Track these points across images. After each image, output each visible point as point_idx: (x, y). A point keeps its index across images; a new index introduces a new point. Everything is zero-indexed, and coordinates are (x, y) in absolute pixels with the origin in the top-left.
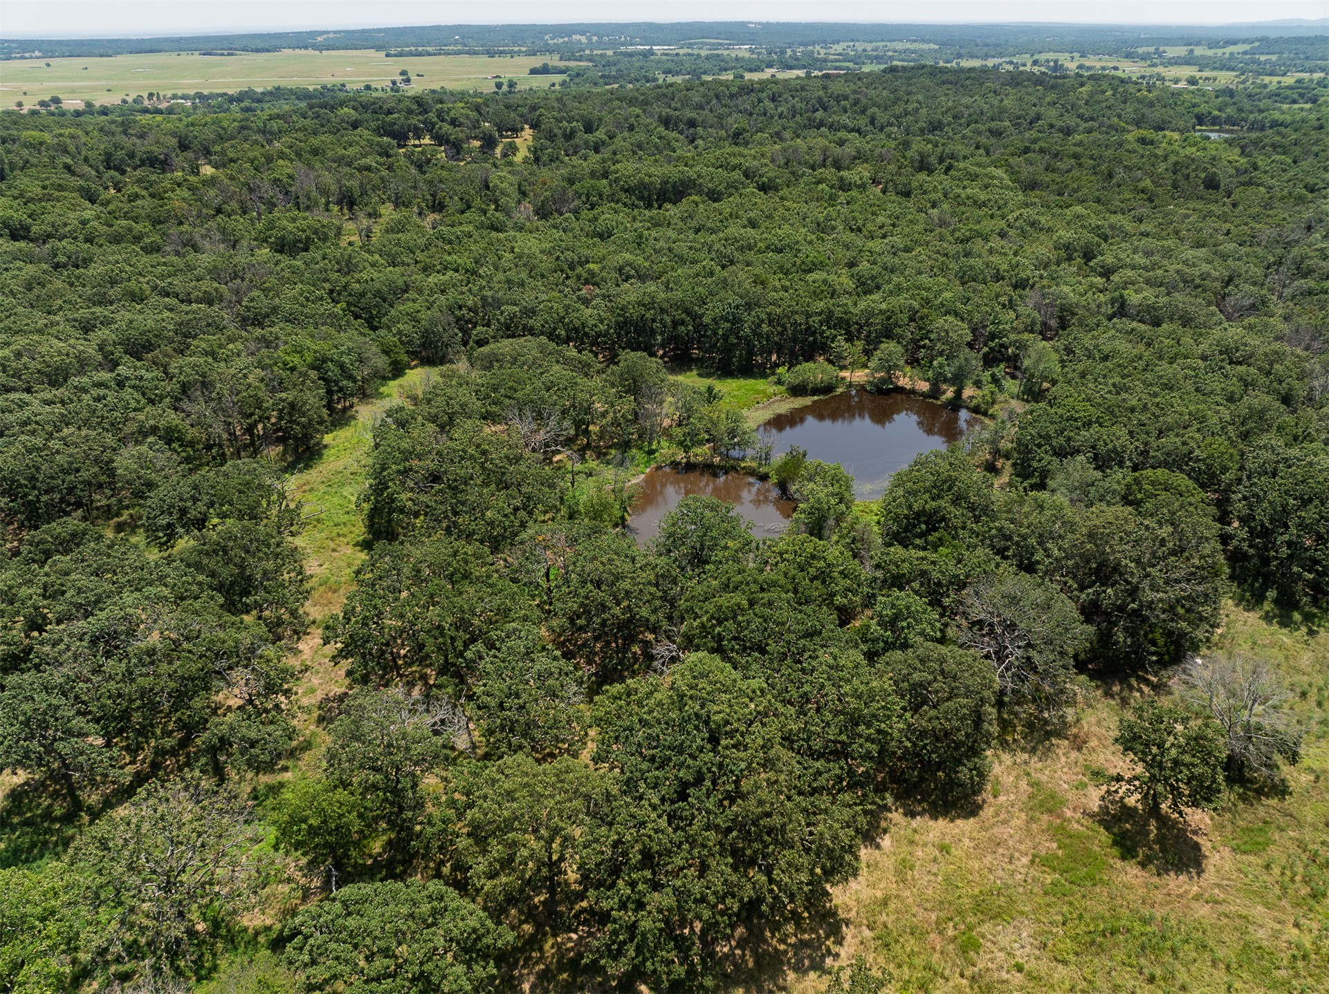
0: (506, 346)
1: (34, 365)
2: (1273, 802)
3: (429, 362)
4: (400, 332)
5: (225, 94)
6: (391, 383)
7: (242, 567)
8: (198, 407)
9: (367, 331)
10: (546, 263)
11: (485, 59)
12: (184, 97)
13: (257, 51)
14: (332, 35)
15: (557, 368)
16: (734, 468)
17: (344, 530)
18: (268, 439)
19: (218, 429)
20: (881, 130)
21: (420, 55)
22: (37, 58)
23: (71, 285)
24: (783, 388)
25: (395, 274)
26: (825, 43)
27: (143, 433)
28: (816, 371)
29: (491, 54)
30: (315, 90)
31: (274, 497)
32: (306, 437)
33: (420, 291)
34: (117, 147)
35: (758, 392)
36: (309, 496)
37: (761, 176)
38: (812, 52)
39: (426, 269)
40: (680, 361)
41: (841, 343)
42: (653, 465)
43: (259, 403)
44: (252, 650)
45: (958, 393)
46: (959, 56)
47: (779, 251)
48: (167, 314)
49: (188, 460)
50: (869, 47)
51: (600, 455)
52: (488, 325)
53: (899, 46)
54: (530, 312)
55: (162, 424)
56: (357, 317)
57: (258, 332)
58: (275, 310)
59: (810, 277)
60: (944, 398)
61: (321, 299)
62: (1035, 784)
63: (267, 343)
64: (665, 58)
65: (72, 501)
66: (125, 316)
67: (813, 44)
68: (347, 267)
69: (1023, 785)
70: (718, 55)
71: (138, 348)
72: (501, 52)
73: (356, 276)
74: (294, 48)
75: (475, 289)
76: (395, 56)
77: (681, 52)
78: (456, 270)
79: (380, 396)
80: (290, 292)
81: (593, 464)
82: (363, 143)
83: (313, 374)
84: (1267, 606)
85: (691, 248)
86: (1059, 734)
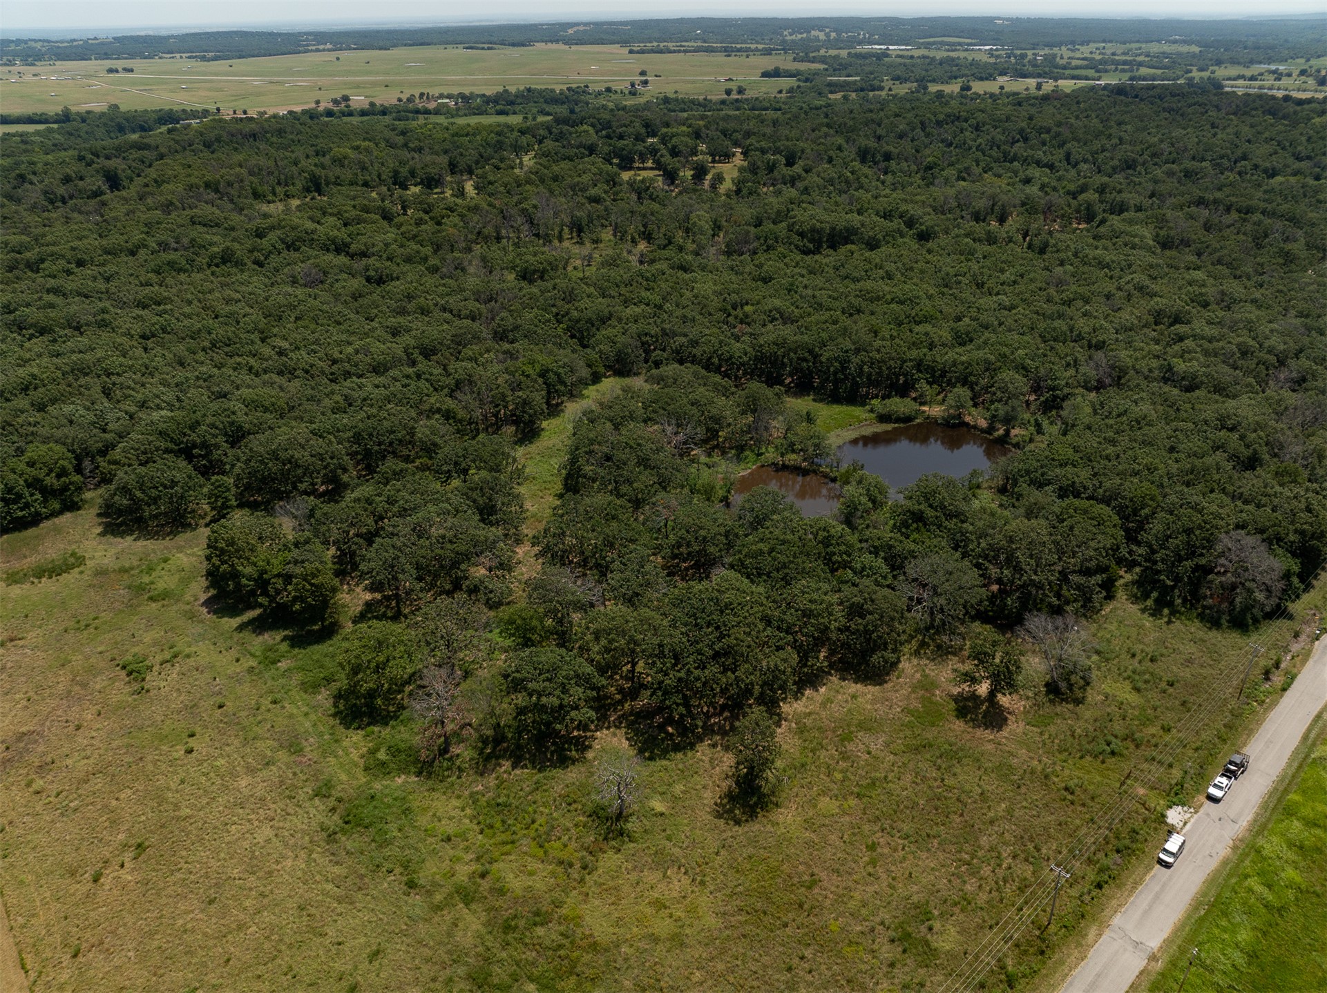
0: (671, 369)
1: (368, 359)
2: (1071, 706)
3: (620, 373)
4: (601, 351)
5: (484, 95)
6: (591, 388)
7: (490, 500)
8: (465, 397)
9: (579, 348)
10: (716, 303)
11: (720, 58)
12: (449, 97)
13: (514, 45)
14: (582, 28)
15: (702, 389)
16: (815, 472)
17: (549, 486)
18: (507, 421)
19: (478, 413)
20: (1075, 166)
21: (661, 52)
22: (329, 50)
23: (383, 297)
24: (873, 415)
25: (601, 304)
26: (1073, 43)
27: (431, 412)
28: (900, 405)
29: (728, 52)
30: (562, 92)
31: (510, 460)
32: (532, 422)
33: (620, 320)
34: (402, 163)
35: (853, 417)
36: (530, 462)
37: (921, 224)
38: (1054, 56)
39: (626, 302)
40: (803, 387)
41: (923, 386)
42: (759, 464)
43: (504, 396)
44: (494, 542)
45: (1007, 432)
46: (1219, 63)
47: (902, 303)
48: (446, 326)
49: (458, 431)
50: (1120, 49)
51: (724, 453)
52: (664, 350)
53: (1154, 48)
54: (694, 343)
55: (444, 407)
56: (573, 336)
57: (506, 346)
58: (517, 328)
59: (917, 329)
60: (996, 434)
61: (549, 321)
62: (925, 676)
63: (511, 355)
64: (899, 60)
65: (391, 450)
66: (418, 324)
67: (1060, 45)
68: (570, 297)
69: (918, 676)
70: (953, 59)
71: (428, 352)
72: (739, 50)
73: (577, 304)
74: (546, 42)
75: (659, 321)
76: (638, 52)
77: (917, 53)
78: (648, 305)
79: (582, 396)
80: (528, 315)
81: (716, 459)
82: (594, 170)
83: (540, 380)
84: (1149, 603)
85: (830, 297)
86: (954, 654)
